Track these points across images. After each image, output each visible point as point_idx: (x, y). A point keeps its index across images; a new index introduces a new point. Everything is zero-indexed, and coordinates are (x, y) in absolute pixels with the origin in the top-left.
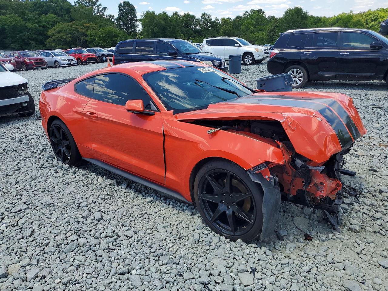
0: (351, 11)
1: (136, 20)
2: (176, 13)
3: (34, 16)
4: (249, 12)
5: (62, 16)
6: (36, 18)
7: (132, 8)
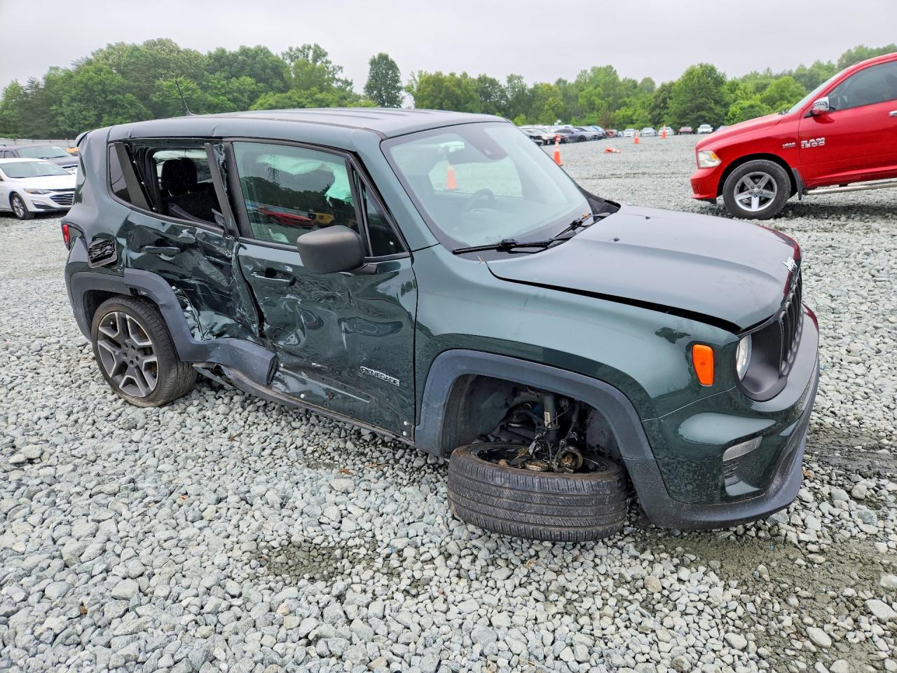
0: (768, 69)
1: (400, 89)
2: (465, 75)
3: (219, 83)
4: (589, 71)
5: (266, 81)
6: (223, 86)
7: (392, 66)
